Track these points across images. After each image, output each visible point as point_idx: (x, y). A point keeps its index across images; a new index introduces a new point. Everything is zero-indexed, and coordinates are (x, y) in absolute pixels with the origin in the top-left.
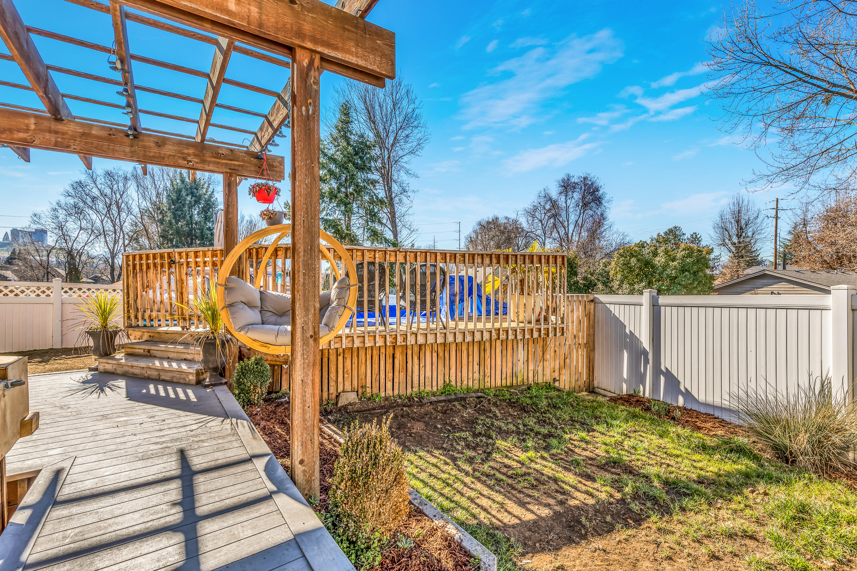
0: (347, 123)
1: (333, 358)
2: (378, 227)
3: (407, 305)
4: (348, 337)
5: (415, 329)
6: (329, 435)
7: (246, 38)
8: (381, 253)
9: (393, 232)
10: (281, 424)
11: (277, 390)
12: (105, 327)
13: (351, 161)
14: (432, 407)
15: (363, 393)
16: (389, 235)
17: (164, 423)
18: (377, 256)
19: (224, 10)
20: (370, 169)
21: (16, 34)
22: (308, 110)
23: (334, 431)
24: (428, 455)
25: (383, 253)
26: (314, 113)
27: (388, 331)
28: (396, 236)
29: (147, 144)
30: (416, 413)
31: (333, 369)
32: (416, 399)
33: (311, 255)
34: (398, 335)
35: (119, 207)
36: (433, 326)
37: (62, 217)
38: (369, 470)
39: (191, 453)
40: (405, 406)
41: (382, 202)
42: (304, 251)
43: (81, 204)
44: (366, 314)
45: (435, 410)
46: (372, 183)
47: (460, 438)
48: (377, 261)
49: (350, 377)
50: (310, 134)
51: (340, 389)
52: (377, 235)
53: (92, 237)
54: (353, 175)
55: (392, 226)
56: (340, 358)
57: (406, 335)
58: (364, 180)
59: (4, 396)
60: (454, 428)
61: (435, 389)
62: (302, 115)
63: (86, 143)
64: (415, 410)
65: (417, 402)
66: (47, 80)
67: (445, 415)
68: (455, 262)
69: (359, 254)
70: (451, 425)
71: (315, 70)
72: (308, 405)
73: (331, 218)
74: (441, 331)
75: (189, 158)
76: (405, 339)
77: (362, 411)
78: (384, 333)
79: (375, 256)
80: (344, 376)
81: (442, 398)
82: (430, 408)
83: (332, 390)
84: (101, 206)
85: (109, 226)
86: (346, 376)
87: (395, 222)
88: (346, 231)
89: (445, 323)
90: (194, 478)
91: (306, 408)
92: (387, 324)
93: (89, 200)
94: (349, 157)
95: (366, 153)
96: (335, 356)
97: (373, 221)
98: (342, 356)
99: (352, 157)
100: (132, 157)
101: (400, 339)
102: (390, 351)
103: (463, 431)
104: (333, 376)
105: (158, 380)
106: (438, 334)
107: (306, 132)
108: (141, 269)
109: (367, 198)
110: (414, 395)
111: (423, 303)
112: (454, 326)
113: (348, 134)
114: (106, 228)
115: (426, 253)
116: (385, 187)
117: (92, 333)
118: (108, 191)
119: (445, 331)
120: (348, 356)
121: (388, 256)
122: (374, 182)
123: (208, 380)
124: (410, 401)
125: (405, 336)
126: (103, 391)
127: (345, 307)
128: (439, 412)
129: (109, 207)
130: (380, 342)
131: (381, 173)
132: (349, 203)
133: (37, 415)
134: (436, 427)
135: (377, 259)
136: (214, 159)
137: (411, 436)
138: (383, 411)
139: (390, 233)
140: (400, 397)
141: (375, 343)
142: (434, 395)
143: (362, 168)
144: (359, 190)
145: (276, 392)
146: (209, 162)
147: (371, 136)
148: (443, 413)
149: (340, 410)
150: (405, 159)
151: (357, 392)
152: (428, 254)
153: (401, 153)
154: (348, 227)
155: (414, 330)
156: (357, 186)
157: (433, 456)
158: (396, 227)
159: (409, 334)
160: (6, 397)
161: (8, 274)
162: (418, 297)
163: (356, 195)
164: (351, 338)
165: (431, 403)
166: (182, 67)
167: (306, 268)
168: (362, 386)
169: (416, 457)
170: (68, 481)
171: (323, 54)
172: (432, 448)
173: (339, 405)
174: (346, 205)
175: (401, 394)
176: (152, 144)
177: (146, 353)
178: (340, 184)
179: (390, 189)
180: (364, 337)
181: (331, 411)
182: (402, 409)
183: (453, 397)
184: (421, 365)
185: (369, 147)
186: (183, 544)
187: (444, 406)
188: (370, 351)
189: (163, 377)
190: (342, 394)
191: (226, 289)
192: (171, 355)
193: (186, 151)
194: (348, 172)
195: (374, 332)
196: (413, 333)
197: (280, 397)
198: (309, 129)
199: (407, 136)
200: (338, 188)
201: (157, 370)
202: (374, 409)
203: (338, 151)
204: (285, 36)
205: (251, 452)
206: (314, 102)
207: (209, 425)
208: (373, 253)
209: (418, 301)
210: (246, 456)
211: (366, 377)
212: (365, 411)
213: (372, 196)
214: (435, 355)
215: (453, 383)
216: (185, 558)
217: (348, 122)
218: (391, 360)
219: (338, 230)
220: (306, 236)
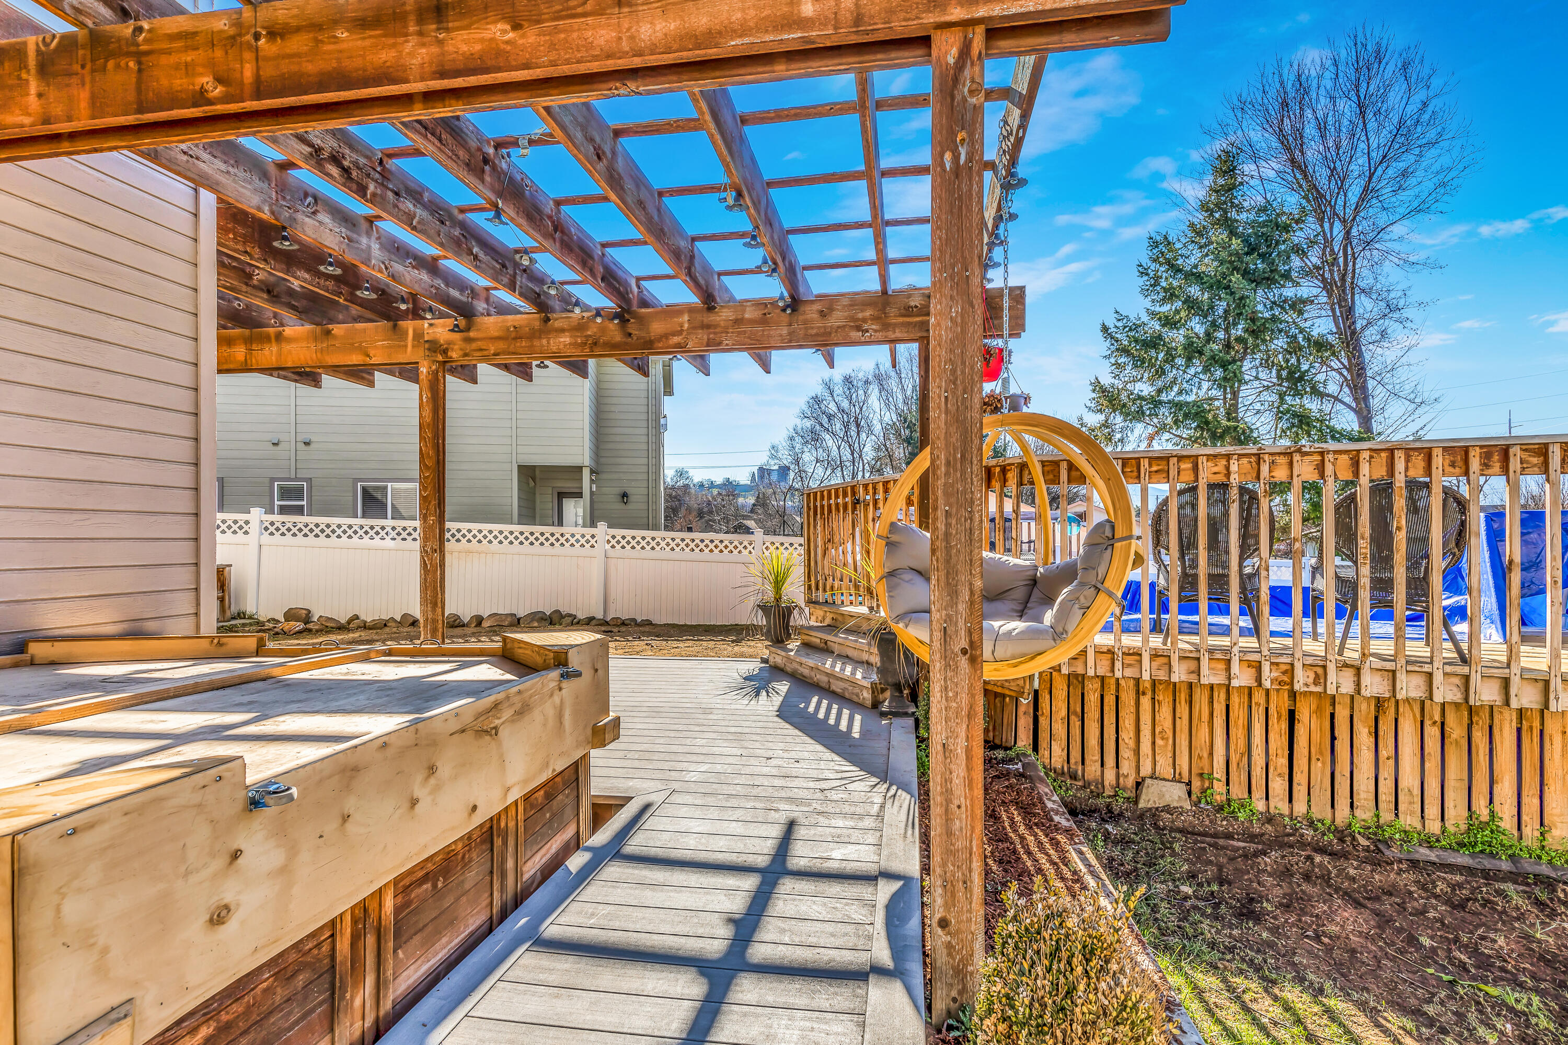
0: (1230, 190)
1: (1128, 698)
2: (1312, 405)
3: (1325, 586)
4: (1155, 655)
5: (1356, 655)
6: (1075, 873)
7: (844, 60)
8: (1245, 461)
9: (1357, 412)
10: (991, 816)
11: (1008, 745)
12: (778, 600)
13: (1236, 269)
14: (1412, 877)
15: (1204, 791)
16: (1347, 421)
17: (797, 765)
18: (1234, 467)
19: (795, 22)
20: (1287, 276)
21: (641, 203)
22: (956, 157)
23: (1089, 866)
24: (1362, 1019)
25: (1253, 459)
26: (970, 159)
27: (1265, 652)
28: (1365, 418)
29: (809, 316)
30: (1353, 879)
31: (1127, 723)
32: (1363, 842)
33: (963, 472)
34: (1298, 666)
35: (858, 425)
36: (1416, 649)
37: (798, 446)
38: (1048, 1019)
39: (801, 832)
40: (1321, 850)
41: (1320, 345)
42: (948, 463)
43: (818, 427)
44: (1203, 605)
45: (1423, 887)
46: (1293, 307)
47: (1500, 1005)
48: (1235, 479)
49: (1170, 747)
50: (960, 208)
51: (1146, 770)
52: (1308, 424)
53: (828, 473)
54: (1241, 298)
55: (1355, 399)
56: (1146, 702)
57: (1324, 667)
58: (1274, 303)
59: (560, 689)
60: (1484, 963)
61: (1434, 827)
62: (944, 170)
63: (739, 333)
64: (1352, 872)
65: (1367, 849)
66: (692, 257)
67: (1459, 914)
68: (1505, 470)
69: (1185, 465)
70: (1475, 952)
71: (972, 64)
72: (956, 802)
73: (1191, 398)
74: (1448, 669)
75: (866, 327)
76: (1321, 677)
77: (1193, 834)
78: (1256, 657)
79: (1227, 468)
80: (1154, 743)
81: (1462, 859)
82: (1407, 879)
83: (1127, 767)
84: (838, 426)
85: (846, 455)
86: (1159, 742)
87: (1364, 388)
88: (1224, 422)
89: (1465, 646)
90: (781, 881)
91: (953, 807)
92: (1265, 633)
93: (825, 420)
94: (1231, 262)
95: (1277, 243)
96: (1132, 695)
97: (1297, 394)
98: (1149, 695)
99: (1240, 260)
100: (790, 341)
101: (1302, 679)
102: (1280, 703)
103: (1522, 986)
104: (1127, 736)
105: (826, 691)
106: (1438, 678)
107: (952, 206)
108: (822, 513)
109: (1281, 342)
110: (1356, 828)
111: (1382, 585)
112: (1504, 659)
113: (1233, 214)
114: (844, 458)
115: (1391, 451)
116: (1333, 310)
117: (764, 608)
118: (845, 404)
119: (1466, 670)
120: (1164, 698)
121: (1265, 469)
122: (1298, 305)
123: (886, 703)
124: (1342, 840)
125: (1320, 671)
126: (758, 694)
127: (1098, 590)
128: (1437, 897)
129: (846, 426)
130: (1242, 678)
131: (1324, 280)
132: (1234, 361)
133: (617, 721)
134: (1412, 940)
135: (1232, 477)
136: (901, 320)
137: (1317, 938)
138: (1253, 847)
139: (1352, 416)
140: (1311, 824)
141: (1229, 679)
142: (1429, 842)
143: (1267, 280)
144: (1258, 329)
145: (1007, 749)
146: (895, 326)
147: (1291, 201)
148: (1454, 907)
149: (1141, 817)
150: (1398, 230)
151: (1189, 784)
152: (1399, 454)
153: (1383, 219)
154: (1231, 413)
155: (1352, 654)
156: (1253, 320)
157: (1378, 1025)
158: (1366, 399)
159: (1331, 667)
160: (564, 691)
161: (751, 524)
162: (1365, 570)
163: (1250, 341)
164: (1165, 660)
165: (1414, 864)
166: (833, 174)
167: (953, 500)
168: (1201, 775)
169: (1316, 1009)
170: (646, 826)
171: (990, 18)
172: (1378, 998)
173: (1142, 805)
174: (1224, 365)
175: (1316, 814)
176: (815, 316)
177: (823, 645)
178: (1214, 324)
179: (1349, 312)
180: (1198, 659)
181: (1121, 815)
182: (1309, 858)
183: (1505, 866)
184: (1383, 753)
185: (1286, 228)
186: (698, 1004)
187: (1460, 886)
188: (1223, 696)
189: (833, 687)
190: (1148, 781)
191: (887, 544)
192: (851, 653)
193: (860, 315)
194: (1232, 293)
195: (1227, 651)
196: (1346, 665)
197: (1011, 760)
198: (960, 198)
199: (1405, 174)
200: (1208, 334)
201: (827, 674)
202: (1229, 836)
203: (1207, 255)
204: (905, 20)
205: (885, 864)
206: (971, 134)
207: (851, 787)
208: (1224, 462)
209: (1365, 581)
210: (872, 869)
211: (1211, 754)
212: (1199, 834)
213: (1295, 337)
214: (1432, 732)
215: (1507, 823)
216: (684, 1036)
217: (1230, 188)
218: (1284, 725)
219: (1207, 423)
220: (953, 430)
